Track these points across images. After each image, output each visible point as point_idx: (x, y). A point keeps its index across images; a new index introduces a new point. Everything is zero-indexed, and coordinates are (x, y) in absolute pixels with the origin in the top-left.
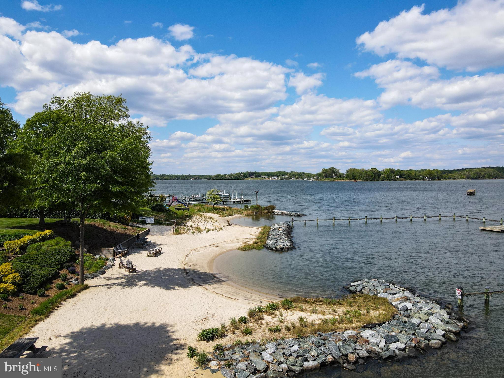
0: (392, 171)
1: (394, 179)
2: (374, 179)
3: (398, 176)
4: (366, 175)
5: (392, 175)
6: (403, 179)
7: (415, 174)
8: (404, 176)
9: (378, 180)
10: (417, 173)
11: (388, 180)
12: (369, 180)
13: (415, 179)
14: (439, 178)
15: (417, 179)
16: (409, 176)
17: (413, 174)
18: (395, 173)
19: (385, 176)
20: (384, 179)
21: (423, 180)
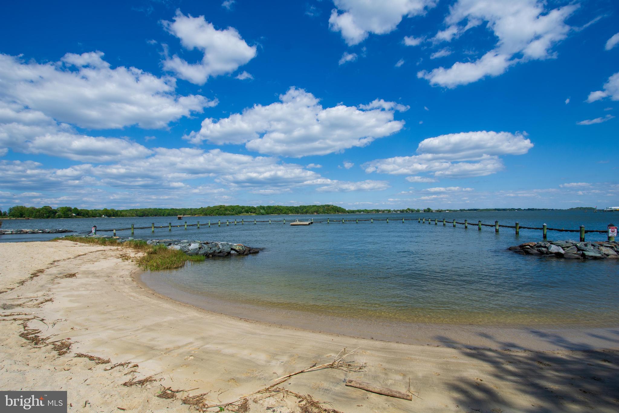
0: (69, 209)
1: (72, 217)
2: (48, 217)
3: (76, 214)
4: (38, 213)
5: (69, 213)
6: (81, 216)
7: (93, 212)
8: (82, 214)
9: (54, 217)
10: (94, 212)
11: (64, 217)
12: (43, 218)
13: (93, 217)
14: (114, 216)
15: (95, 217)
16: (87, 214)
17: (91, 212)
18: (72, 211)
19: (62, 214)
20: (60, 217)
21: (101, 217)
